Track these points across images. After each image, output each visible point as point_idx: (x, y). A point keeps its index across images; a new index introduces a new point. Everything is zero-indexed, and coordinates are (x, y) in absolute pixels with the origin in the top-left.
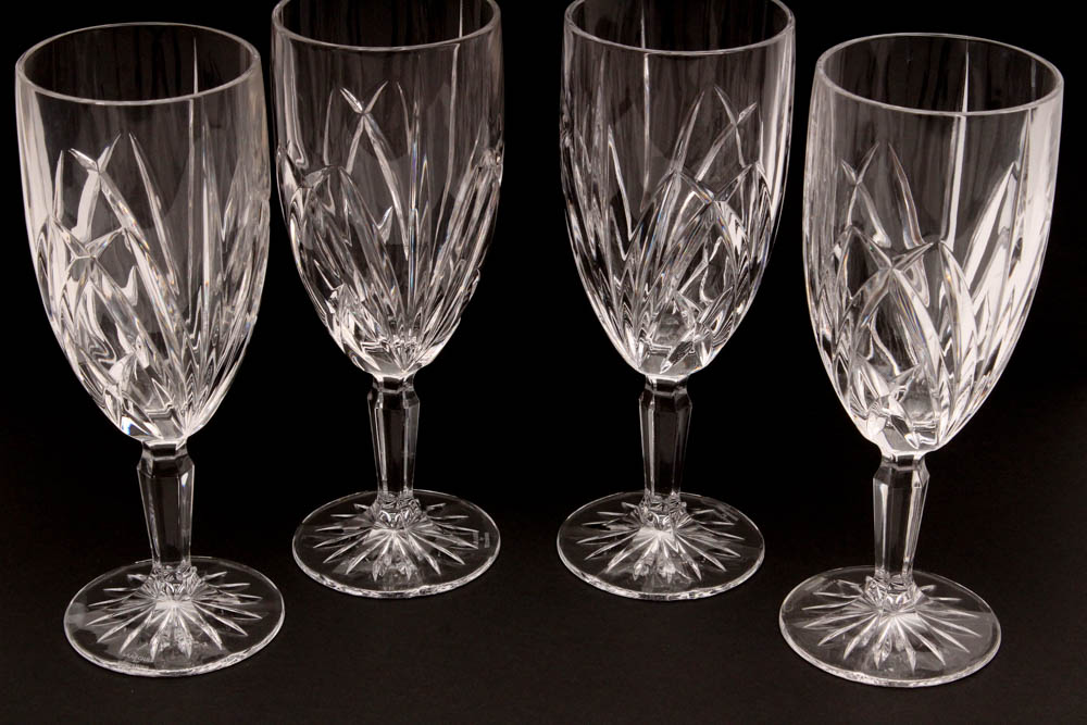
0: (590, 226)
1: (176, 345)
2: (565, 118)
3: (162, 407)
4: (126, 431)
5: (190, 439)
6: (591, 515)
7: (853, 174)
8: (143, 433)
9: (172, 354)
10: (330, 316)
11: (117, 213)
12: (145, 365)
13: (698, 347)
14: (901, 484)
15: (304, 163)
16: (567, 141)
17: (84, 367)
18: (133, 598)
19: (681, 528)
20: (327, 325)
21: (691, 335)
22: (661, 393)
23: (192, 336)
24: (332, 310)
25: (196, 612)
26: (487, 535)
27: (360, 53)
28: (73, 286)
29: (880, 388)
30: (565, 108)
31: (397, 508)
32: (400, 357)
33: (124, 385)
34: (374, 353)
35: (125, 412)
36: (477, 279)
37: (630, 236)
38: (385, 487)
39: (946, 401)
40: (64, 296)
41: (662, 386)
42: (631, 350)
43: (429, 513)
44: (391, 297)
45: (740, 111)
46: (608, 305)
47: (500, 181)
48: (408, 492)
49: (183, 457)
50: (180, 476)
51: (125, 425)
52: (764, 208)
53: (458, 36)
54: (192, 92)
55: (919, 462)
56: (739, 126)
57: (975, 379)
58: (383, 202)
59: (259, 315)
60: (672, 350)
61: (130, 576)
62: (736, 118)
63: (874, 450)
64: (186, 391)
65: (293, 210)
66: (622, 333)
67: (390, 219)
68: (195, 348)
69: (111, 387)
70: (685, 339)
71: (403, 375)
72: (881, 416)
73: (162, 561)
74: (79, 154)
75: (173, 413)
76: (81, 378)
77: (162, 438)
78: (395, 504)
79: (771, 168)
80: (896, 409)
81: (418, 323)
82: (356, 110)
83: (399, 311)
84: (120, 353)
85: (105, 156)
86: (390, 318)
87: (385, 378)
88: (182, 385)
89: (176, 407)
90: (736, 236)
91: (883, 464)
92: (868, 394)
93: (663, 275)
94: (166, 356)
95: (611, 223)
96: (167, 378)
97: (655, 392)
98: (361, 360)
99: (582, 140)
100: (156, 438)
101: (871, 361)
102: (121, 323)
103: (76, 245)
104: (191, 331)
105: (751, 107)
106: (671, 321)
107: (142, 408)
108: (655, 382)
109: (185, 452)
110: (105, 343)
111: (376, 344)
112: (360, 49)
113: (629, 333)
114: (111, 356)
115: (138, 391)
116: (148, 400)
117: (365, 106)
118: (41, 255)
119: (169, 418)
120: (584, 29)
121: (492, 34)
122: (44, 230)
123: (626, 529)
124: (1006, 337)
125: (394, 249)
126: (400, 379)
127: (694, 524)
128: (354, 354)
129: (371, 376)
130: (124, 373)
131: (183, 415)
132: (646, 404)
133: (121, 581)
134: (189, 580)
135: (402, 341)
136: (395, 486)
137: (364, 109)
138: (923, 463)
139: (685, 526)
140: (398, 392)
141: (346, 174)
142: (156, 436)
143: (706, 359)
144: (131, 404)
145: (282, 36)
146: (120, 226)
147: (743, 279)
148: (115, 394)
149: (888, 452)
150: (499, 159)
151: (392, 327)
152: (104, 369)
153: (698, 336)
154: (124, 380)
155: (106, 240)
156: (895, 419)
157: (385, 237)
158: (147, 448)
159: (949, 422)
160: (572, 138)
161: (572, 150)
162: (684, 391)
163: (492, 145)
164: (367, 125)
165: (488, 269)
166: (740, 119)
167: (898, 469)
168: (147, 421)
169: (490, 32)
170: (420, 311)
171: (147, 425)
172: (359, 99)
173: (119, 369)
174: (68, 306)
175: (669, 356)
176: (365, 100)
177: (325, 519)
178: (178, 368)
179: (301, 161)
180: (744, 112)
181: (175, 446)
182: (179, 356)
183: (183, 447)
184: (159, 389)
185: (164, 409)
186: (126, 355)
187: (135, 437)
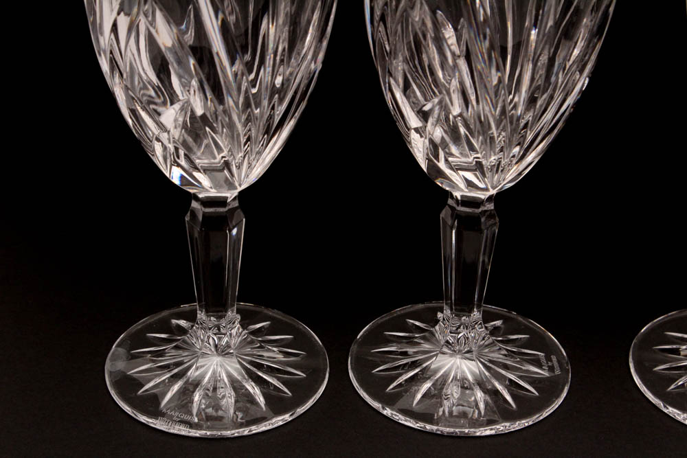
3: (215, 158)
5: (240, 193)
8: (194, 185)
12: (199, 112)
18: (177, 348)
23: (252, 76)
25: (238, 366)
33: (176, 133)
35: (175, 162)
49: (234, 209)
50: (230, 231)
51: (175, 175)
61: (174, 321)
68: (254, 91)
73: (207, 312)
75: (227, 165)
77: (213, 190)
84: (173, 99)
88: (238, 135)
89: (230, 159)
96: (223, 127)
100: (207, 191)
102: (175, 65)
104: (250, 72)
107: (193, 157)
109: (236, 204)
110: (158, 87)
114: (164, 103)
115: (190, 140)
116: (200, 146)
119: (222, 170)
130: (176, 120)
133: (164, 326)
134: (234, 332)
142: (206, 186)
144: (182, 152)
148: (166, 142)
154: (176, 127)
158: (197, 199)
171: (196, 174)
173: (170, 115)
178: (235, 118)
181: (226, 198)
182: (236, 104)
183: (235, 198)
184: (213, 138)
185: (217, 161)
186: (179, 100)
187: (184, 188)
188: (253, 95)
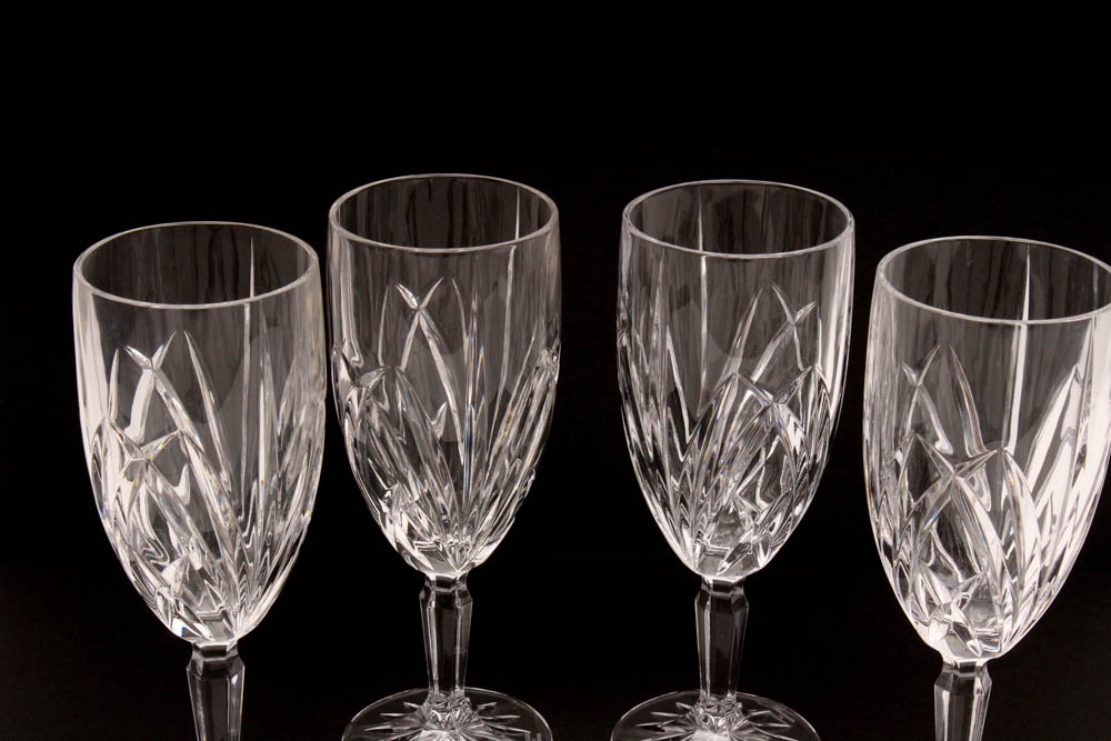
0: (646, 427)
1: (229, 544)
2: (623, 316)
5: (240, 641)
6: (645, 715)
7: (914, 376)
8: (194, 635)
9: (224, 552)
10: (383, 515)
11: (171, 410)
12: (198, 566)
13: (756, 548)
14: (963, 690)
15: (359, 362)
16: (625, 341)
19: (737, 730)
20: (380, 523)
21: (749, 536)
22: (718, 594)
23: (246, 534)
24: (385, 509)
26: (539, 735)
27: (417, 254)
28: (127, 487)
29: (943, 595)
30: (622, 305)
31: (449, 707)
32: (454, 556)
33: (176, 587)
34: (428, 553)
35: (176, 614)
36: (533, 477)
37: (688, 438)
38: (436, 687)
39: (1009, 608)
40: (117, 498)
41: (719, 586)
42: (687, 550)
43: (481, 713)
44: (445, 497)
45: (798, 309)
46: (665, 505)
47: (556, 378)
48: (459, 691)
49: (234, 658)
50: (230, 678)
51: (177, 628)
52: (823, 409)
53: (514, 238)
54: (249, 296)
55: (982, 669)
56: (797, 325)
57: (1040, 586)
58: (437, 397)
59: (314, 515)
60: (730, 550)
62: (794, 317)
63: (936, 657)
64: (239, 591)
65: (348, 410)
66: (679, 535)
67: (444, 415)
68: (248, 546)
69: (163, 588)
70: (742, 540)
71: (456, 574)
72: (943, 622)
74: (135, 353)
75: (225, 615)
76: (132, 579)
77: (213, 639)
78: (446, 704)
79: (830, 369)
80: (958, 616)
81: (472, 522)
82: (412, 307)
83: (453, 509)
85: (160, 353)
86: (444, 517)
87: (437, 577)
89: (227, 609)
90: (795, 437)
91: (945, 670)
92: (930, 601)
93: (721, 476)
94: (218, 555)
95: (669, 424)
96: (220, 579)
97: (712, 592)
98: (413, 559)
99: (639, 338)
101: (934, 568)
103: (130, 446)
104: (244, 530)
105: (810, 306)
106: (729, 522)
107: (193, 609)
108: (711, 582)
109: (235, 652)
111: (429, 543)
112: (417, 250)
113: (686, 533)
114: (165, 559)
115: (189, 592)
116: (199, 598)
117: (420, 301)
118: (95, 457)
119: (220, 620)
120: (641, 230)
121: (549, 236)
122: (100, 431)
123: (680, 730)
124: (1070, 541)
125: (448, 446)
126: (453, 577)
127: (749, 727)
128: (408, 553)
129: (424, 575)
130: (176, 574)
131: (235, 617)
132: (702, 605)
135: (456, 541)
136: (447, 685)
137: (419, 305)
138: (986, 670)
139: (741, 729)
140: (450, 591)
141: (400, 371)
142: (206, 637)
143: (763, 560)
144: (181, 605)
145: (339, 236)
146: (176, 428)
147: (801, 480)
148: (167, 596)
149: (950, 657)
150: (555, 358)
151: (446, 526)
152: (157, 571)
153: (756, 537)
156: (957, 625)
157: (439, 434)
158: (197, 648)
159: (1012, 626)
160: (630, 337)
161: (629, 350)
162: (740, 592)
163: (549, 345)
164: (422, 320)
165: (543, 467)
166: (798, 317)
167: (960, 675)
168: (198, 621)
169: (547, 233)
170: (475, 509)
171: (196, 625)
172: (415, 295)
174: (121, 507)
175: (727, 556)
176: (420, 295)
177: (374, 718)
178: (231, 570)
179: (356, 358)
180: (802, 311)
181: (225, 647)
182: (232, 556)
183: (234, 648)
184: (211, 590)
185: (216, 611)
186: (178, 557)
187: (186, 639)
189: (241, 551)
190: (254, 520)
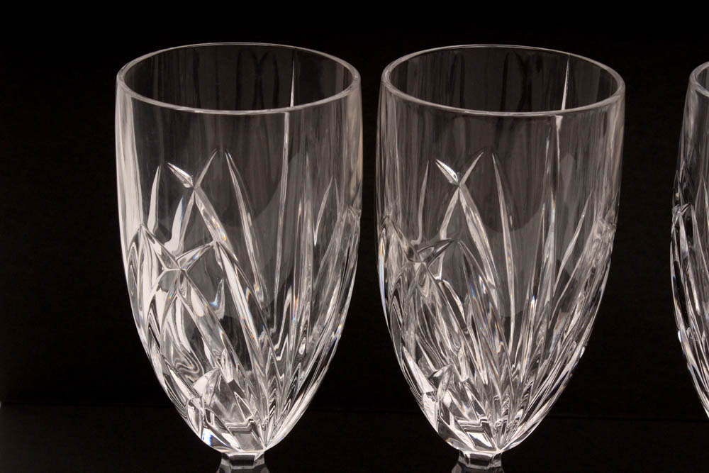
1: (261, 359)
3: (242, 421)
4: (207, 441)
5: (267, 452)
8: (223, 445)
9: (254, 363)
11: (209, 227)
12: (229, 379)
17: (168, 378)
23: (277, 346)
28: (161, 298)
33: (208, 398)
35: (207, 424)
49: (261, 467)
51: (206, 437)
54: (288, 105)
64: (269, 405)
68: (279, 359)
69: (194, 399)
75: (254, 427)
76: (166, 388)
77: (242, 451)
84: (205, 365)
88: (265, 400)
89: (257, 422)
94: (249, 367)
96: (250, 392)
100: (235, 451)
103: (166, 257)
104: (275, 343)
107: (223, 420)
109: (262, 462)
110: (191, 354)
115: (220, 404)
116: (228, 409)
119: (249, 432)
122: (136, 240)
130: (207, 386)
131: (265, 429)
142: (234, 446)
144: (212, 415)
146: (212, 240)
148: (198, 406)
152: (190, 384)
154: (207, 393)
155: (196, 253)
158: (225, 456)
168: (224, 429)
171: (225, 435)
173: (203, 383)
178: (261, 383)
181: (254, 457)
182: (263, 370)
183: (261, 457)
184: (241, 403)
185: (244, 423)
186: (211, 369)
187: (215, 448)
188: (278, 362)
189: (272, 366)
190: (287, 331)
